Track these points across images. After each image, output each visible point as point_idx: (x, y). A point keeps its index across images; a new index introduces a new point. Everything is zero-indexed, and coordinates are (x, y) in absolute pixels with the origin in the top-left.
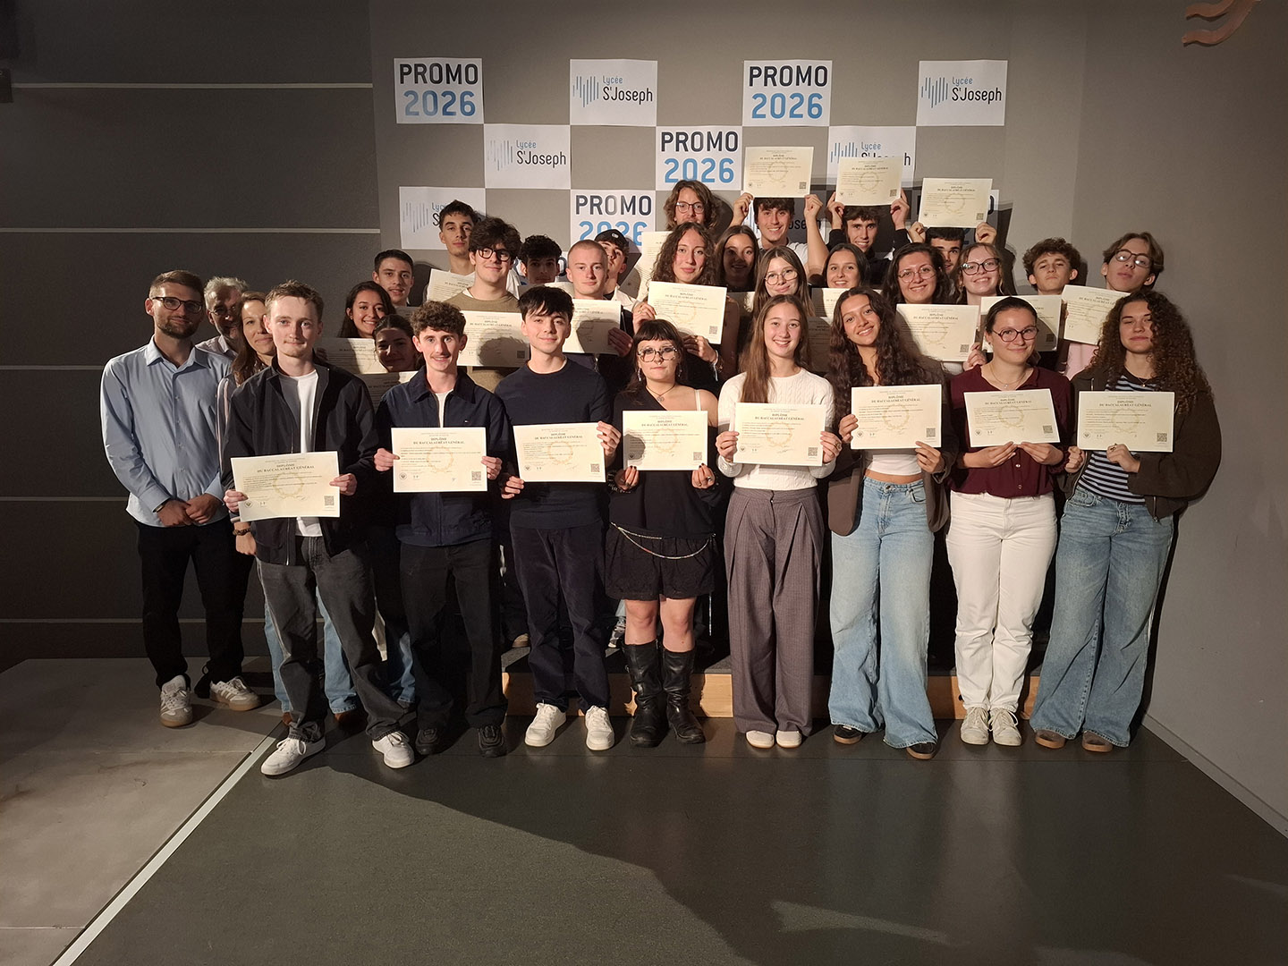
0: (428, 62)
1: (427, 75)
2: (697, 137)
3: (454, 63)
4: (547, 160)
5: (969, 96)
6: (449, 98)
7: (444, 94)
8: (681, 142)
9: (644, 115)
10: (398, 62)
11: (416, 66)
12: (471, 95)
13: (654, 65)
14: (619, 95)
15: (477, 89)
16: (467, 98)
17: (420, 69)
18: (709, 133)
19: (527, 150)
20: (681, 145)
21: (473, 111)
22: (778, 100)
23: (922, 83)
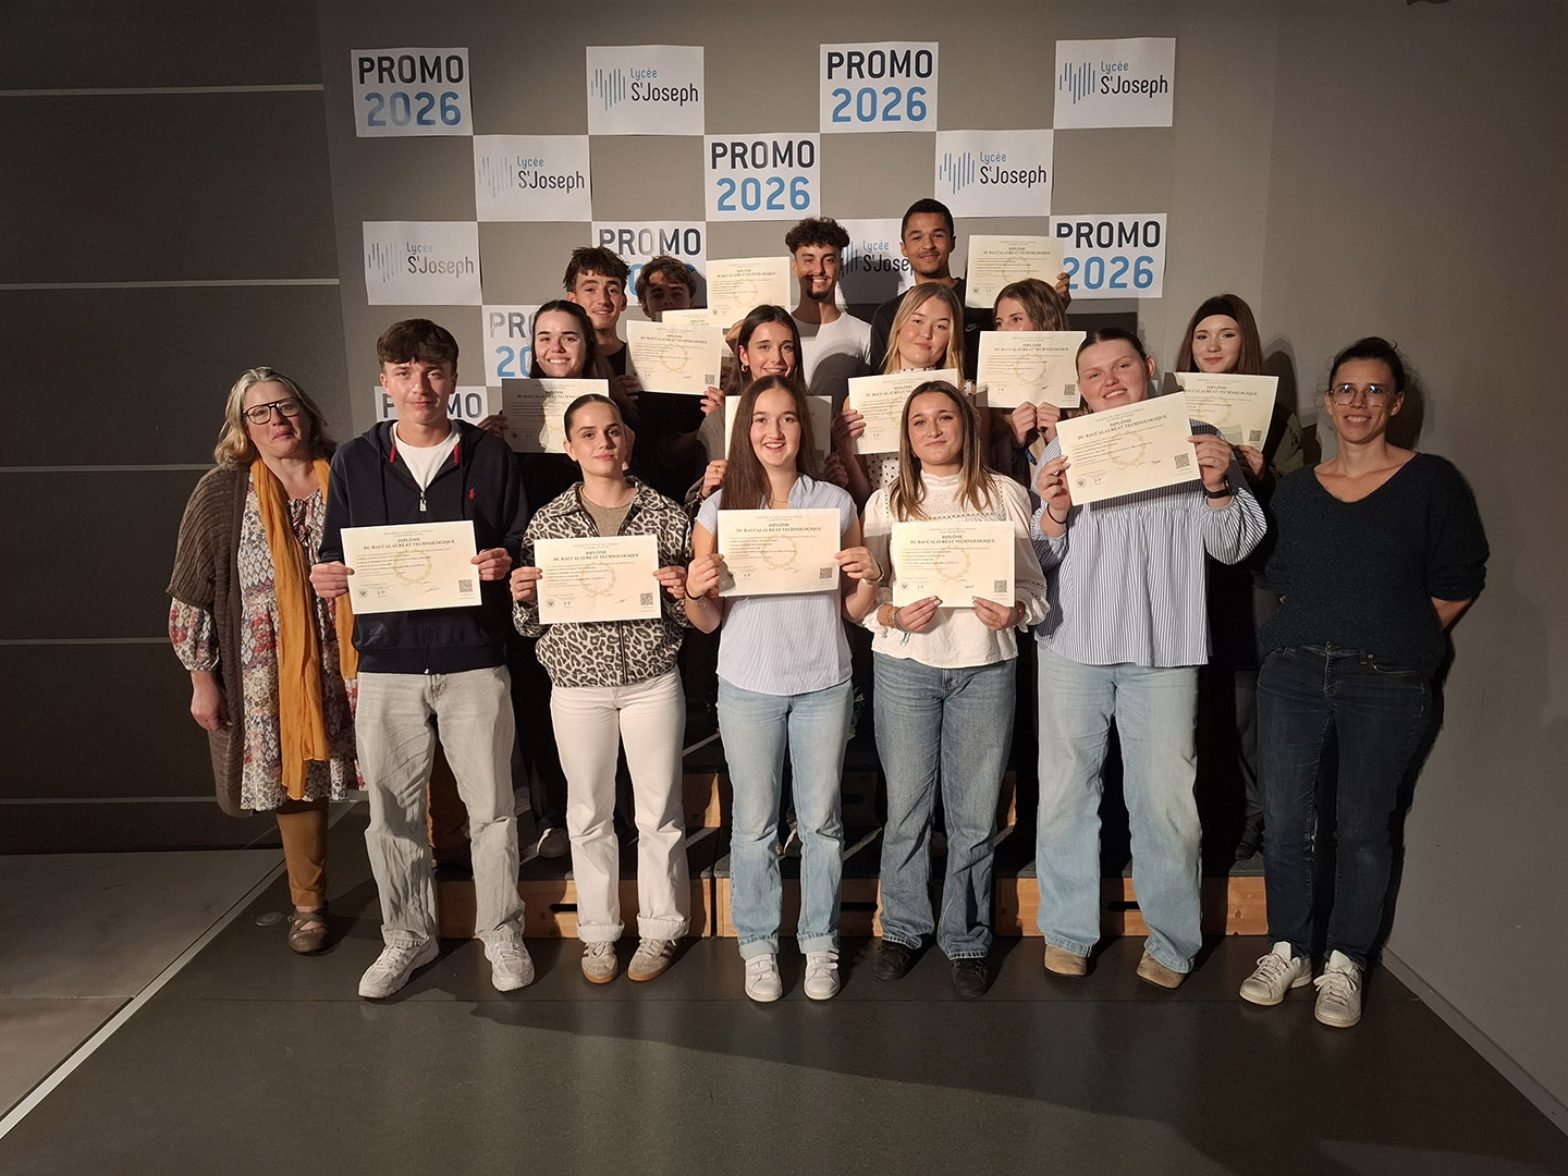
0: (396, 53)
2: (759, 149)
3: (430, 55)
4: (559, 182)
5: (1124, 87)
6: (425, 102)
7: (419, 97)
8: (738, 155)
9: (688, 120)
10: (356, 55)
11: (381, 59)
12: (455, 96)
13: (698, 52)
14: (654, 94)
15: (463, 89)
16: (449, 101)
17: (386, 64)
18: (775, 143)
19: (532, 170)
20: (738, 159)
21: (457, 120)
22: (867, 97)
23: (1059, 71)
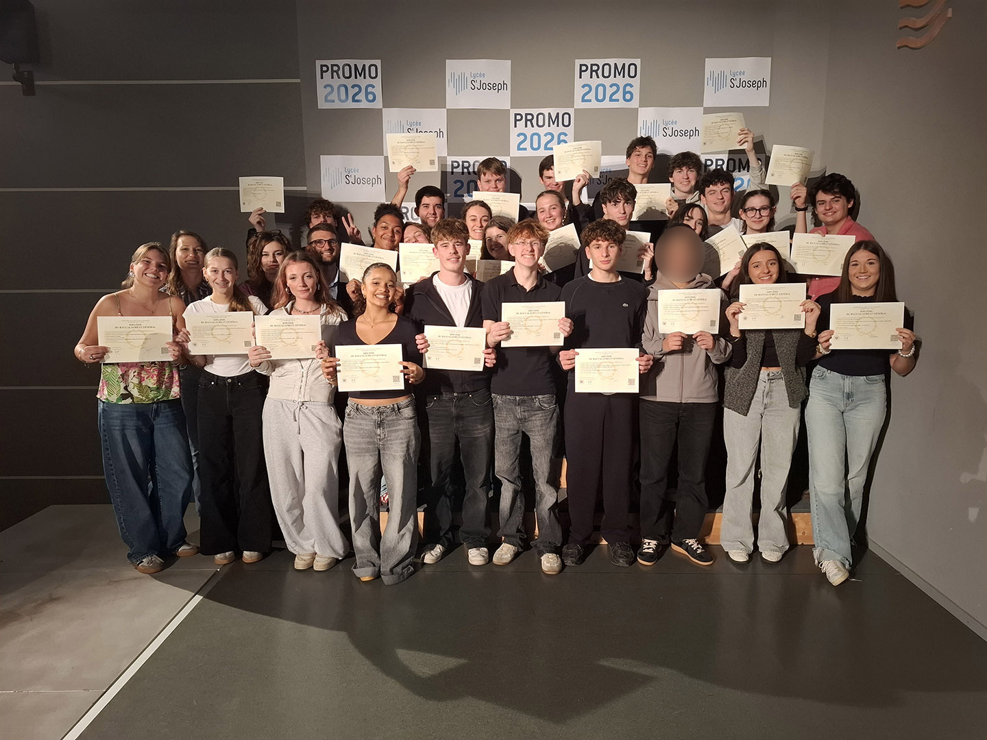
0: (341, 63)
1: (340, 72)
2: (541, 117)
3: (360, 63)
5: (742, 84)
6: (357, 89)
7: (353, 87)
8: (529, 120)
9: (501, 101)
10: (319, 63)
11: (332, 66)
12: (373, 87)
13: (508, 63)
14: (483, 86)
15: (378, 83)
16: (370, 89)
17: (335, 68)
18: (549, 114)
19: (415, 127)
20: (529, 122)
21: (374, 99)
22: (601, 89)
23: (707, 75)
